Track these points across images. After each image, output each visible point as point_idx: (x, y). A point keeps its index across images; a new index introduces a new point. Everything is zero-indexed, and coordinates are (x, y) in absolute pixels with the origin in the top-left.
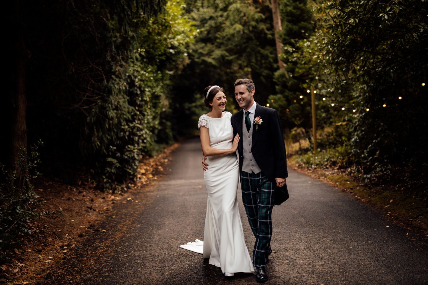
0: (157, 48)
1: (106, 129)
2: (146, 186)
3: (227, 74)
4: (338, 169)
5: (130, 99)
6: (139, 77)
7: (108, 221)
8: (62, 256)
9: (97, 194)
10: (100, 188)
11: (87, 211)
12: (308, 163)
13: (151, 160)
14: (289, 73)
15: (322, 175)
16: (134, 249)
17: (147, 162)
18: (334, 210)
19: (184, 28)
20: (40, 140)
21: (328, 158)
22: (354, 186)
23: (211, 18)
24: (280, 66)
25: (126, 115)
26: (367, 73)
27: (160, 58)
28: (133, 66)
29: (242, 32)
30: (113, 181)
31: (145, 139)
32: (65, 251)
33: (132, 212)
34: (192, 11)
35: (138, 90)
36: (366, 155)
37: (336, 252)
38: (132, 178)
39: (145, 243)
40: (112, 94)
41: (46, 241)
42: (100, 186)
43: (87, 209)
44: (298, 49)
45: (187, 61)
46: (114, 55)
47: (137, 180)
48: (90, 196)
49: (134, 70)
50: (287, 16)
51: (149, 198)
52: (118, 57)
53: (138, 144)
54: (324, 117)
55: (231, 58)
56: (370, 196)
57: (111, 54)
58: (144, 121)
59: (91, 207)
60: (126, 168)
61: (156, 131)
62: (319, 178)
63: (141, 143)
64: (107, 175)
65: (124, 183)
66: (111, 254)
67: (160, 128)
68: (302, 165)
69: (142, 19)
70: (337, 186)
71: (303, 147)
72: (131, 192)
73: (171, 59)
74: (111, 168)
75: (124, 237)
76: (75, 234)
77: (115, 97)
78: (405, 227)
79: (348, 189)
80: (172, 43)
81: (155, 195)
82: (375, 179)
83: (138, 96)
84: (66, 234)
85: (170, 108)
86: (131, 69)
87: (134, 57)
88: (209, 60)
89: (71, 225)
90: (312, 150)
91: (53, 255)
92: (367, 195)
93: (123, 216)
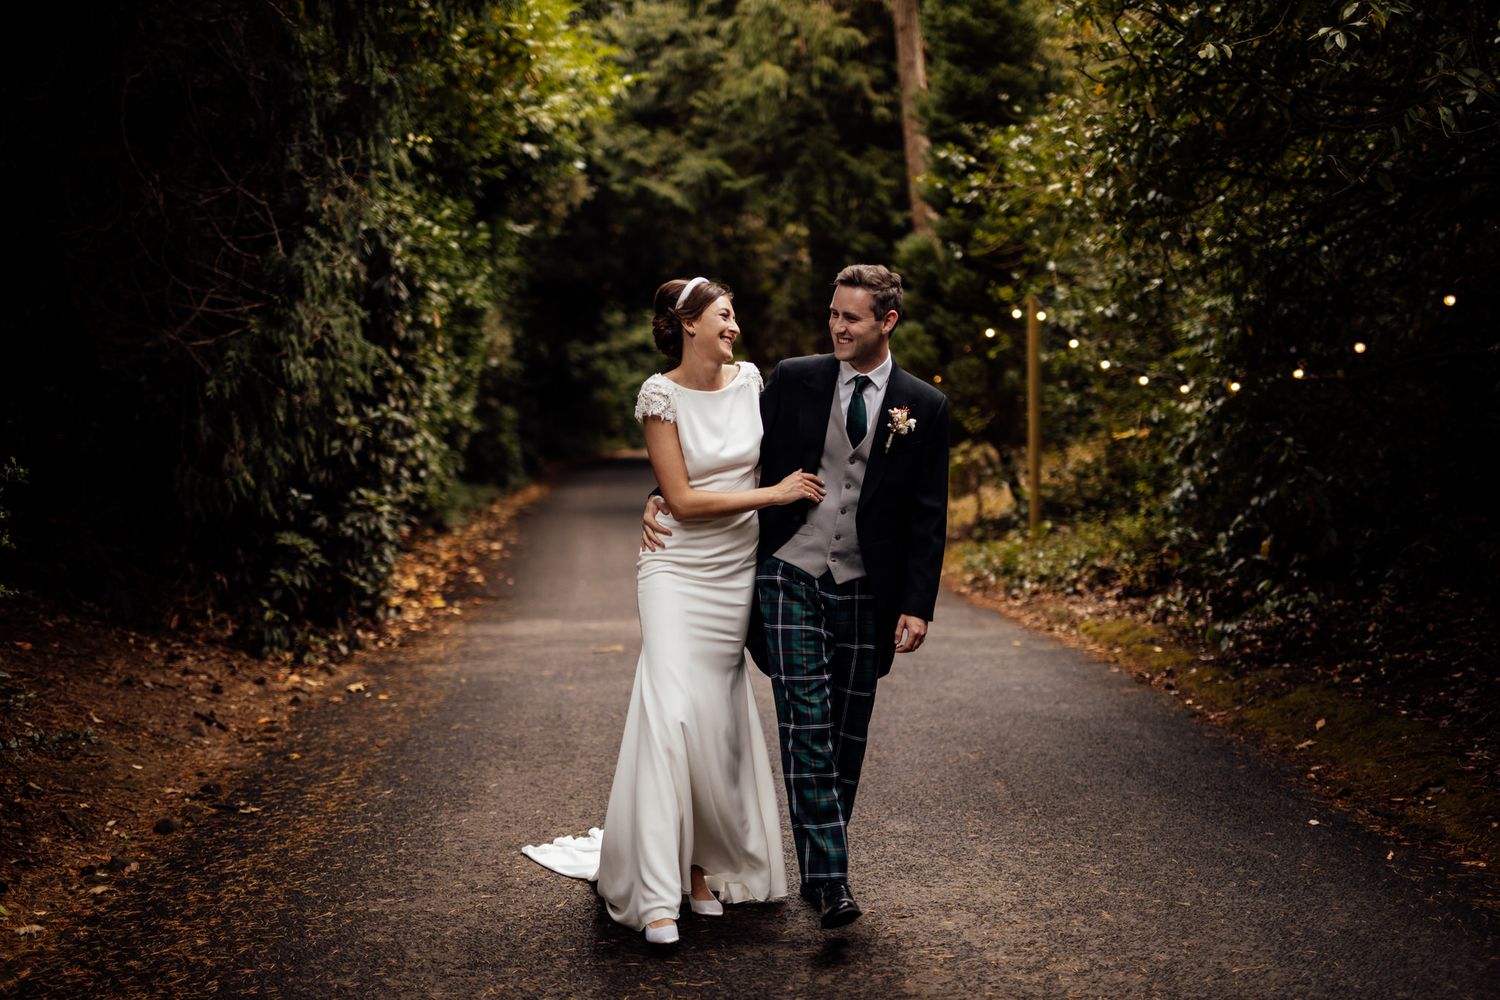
0: (477, 136)
1: (276, 425)
2: (418, 641)
3: (722, 243)
4: (1118, 598)
5: (371, 317)
6: (408, 239)
7: (271, 772)
8: (85, 907)
9: (235, 664)
10: (250, 645)
11: (195, 731)
12: (1008, 570)
13: (443, 543)
14: (953, 246)
15: (1061, 618)
16: (364, 890)
17: (427, 548)
18: (1113, 752)
19: (576, 67)
20: (14, 460)
21: (1082, 556)
22: (1178, 664)
23: (675, 39)
24: (917, 219)
25: (353, 376)
26: (1239, 252)
27: (488, 172)
28: (387, 199)
29: (783, 94)
30: (297, 619)
31: (423, 465)
32: (99, 889)
33: (363, 740)
34: (609, 11)
35: (401, 285)
36: (1224, 550)
37: (1133, 921)
38: (369, 610)
39: (408, 863)
40: (302, 296)
41: (27, 845)
42: (251, 637)
43: (195, 721)
44: (988, 160)
45: (584, 191)
46: (315, 150)
47: (387, 617)
48: (211, 672)
49: (389, 213)
50: (950, 39)
51: (428, 687)
52: (330, 161)
53: (396, 484)
54: (1071, 406)
55: (741, 184)
56: (1239, 701)
57: (304, 148)
58: (421, 399)
59: (212, 714)
60: (347, 570)
61: (465, 439)
62: (1051, 630)
63: (407, 479)
64: (277, 594)
65: (340, 625)
66: (275, 906)
67: (477, 427)
68: (987, 577)
69: (424, 28)
70: (1117, 661)
71: (990, 512)
72: (363, 662)
73: (528, 180)
74: (291, 571)
75: (328, 838)
76: (141, 821)
77: (313, 309)
78: (1377, 828)
79: (1158, 673)
80: (533, 119)
81: (452, 675)
82: (1256, 640)
83: (399, 309)
84: (110, 819)
85: (516, 356)
86: (378, 208)
87: (391, 164)
88: (664, 189)
89: (130, 785)
90: (1022, 524)
91: (52, 906)
92: (1229, 699)
93: (329, 754)
